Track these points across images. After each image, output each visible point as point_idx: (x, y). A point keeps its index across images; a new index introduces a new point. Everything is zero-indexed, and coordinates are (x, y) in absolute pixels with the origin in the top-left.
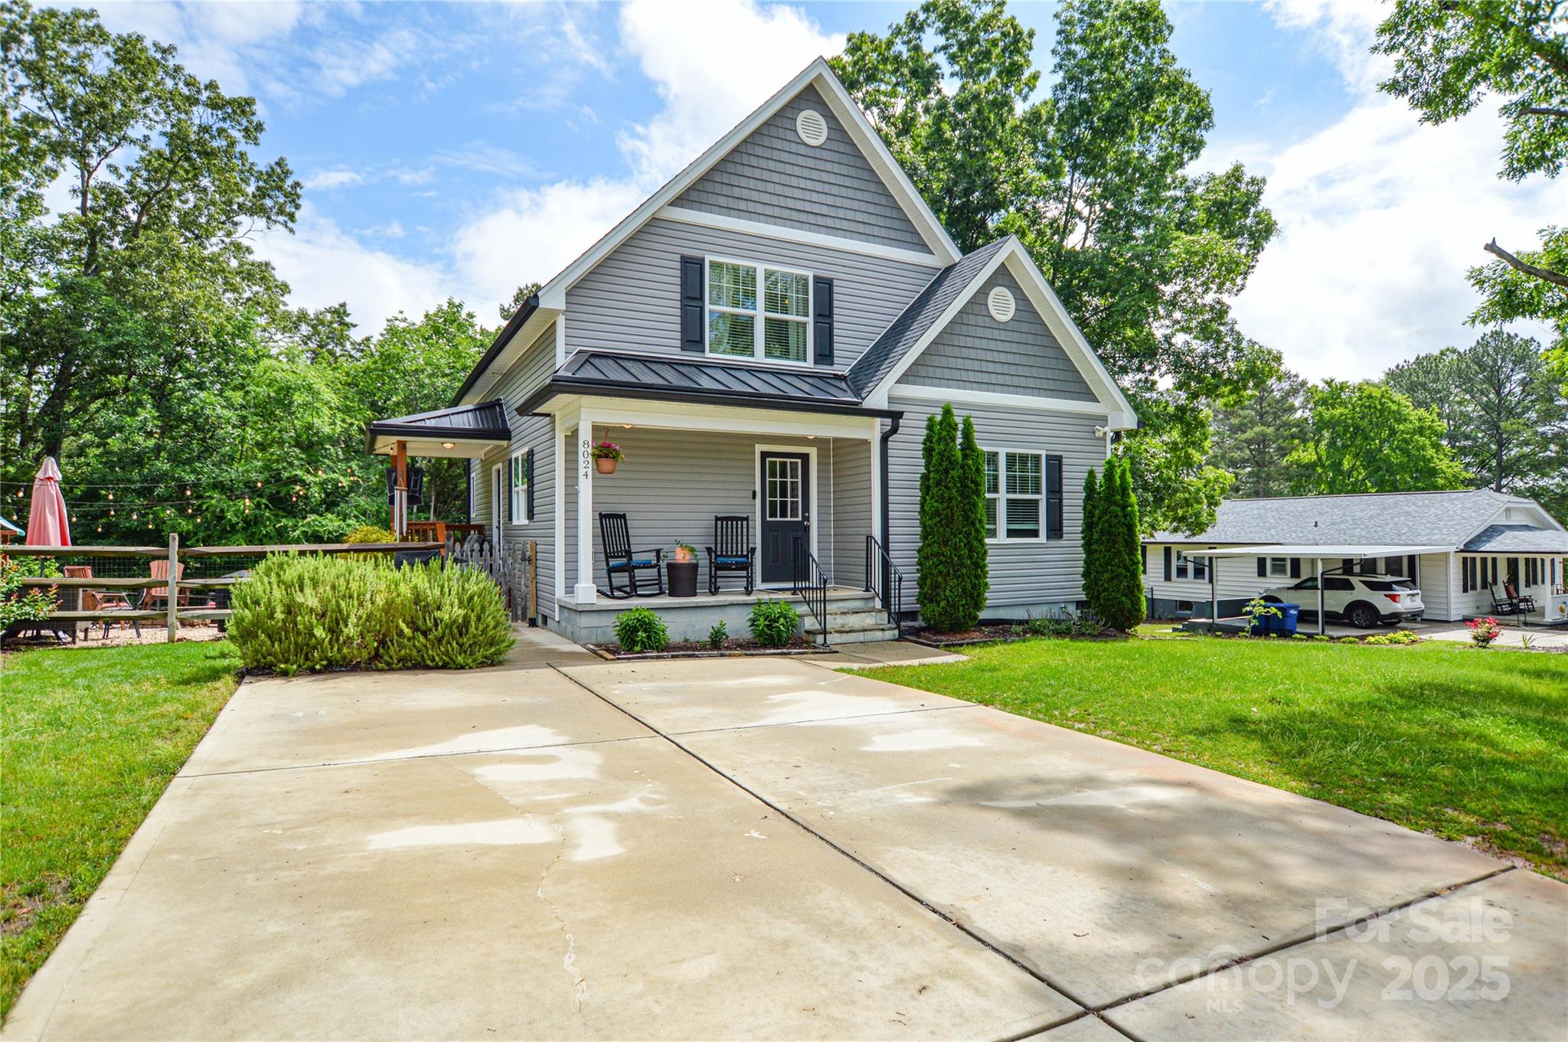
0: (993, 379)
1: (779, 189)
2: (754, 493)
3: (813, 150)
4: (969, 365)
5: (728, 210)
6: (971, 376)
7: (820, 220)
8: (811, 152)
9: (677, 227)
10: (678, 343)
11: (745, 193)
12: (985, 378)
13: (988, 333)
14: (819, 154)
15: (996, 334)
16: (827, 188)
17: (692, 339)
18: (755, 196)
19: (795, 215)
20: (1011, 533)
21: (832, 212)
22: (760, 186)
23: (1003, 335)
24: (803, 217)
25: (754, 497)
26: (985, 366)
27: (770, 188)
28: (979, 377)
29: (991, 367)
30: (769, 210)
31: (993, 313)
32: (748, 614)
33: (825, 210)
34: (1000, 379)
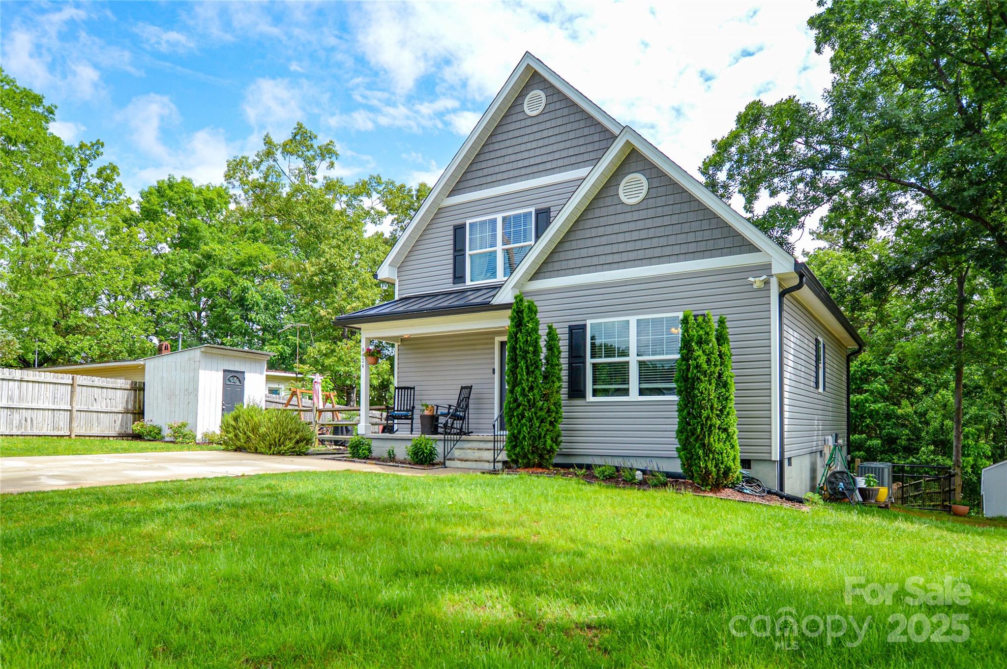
0: (625, 256)
1: (513, 158)
2: (494, 370)
3: (536, 118)
4: (599, 251)
5: (480, 187)
6: (602, 260)
7: (541, 167)
8: (535, 121)
9: (451, 209)
10: (451, 280)
11: (491, 171)
12: (617, 258)
13: (620, 219)
14: (541, 119)
15: (628, 217)
16: (546, 142)
17: (459, 277)
18: (497, 169)
19: (523, 171)
20: (642, 392)
21: (550, 157)
22: (500, 161)
23: (636, 216)
24: (529, 170)
25: (494, 373)
26: (615, 248)
27: (507, 159)
28: (610, 259)
29: (622, 247)
30: (505, 175)
31: (624, 199)
32: (409, 445)
33: (545, 158)
34: (632, 255)
